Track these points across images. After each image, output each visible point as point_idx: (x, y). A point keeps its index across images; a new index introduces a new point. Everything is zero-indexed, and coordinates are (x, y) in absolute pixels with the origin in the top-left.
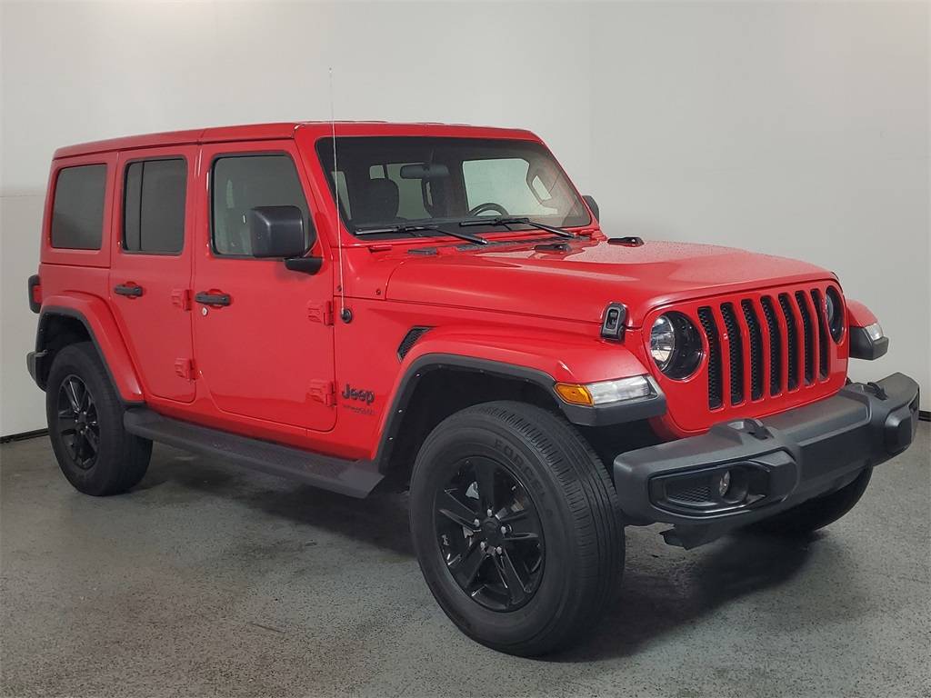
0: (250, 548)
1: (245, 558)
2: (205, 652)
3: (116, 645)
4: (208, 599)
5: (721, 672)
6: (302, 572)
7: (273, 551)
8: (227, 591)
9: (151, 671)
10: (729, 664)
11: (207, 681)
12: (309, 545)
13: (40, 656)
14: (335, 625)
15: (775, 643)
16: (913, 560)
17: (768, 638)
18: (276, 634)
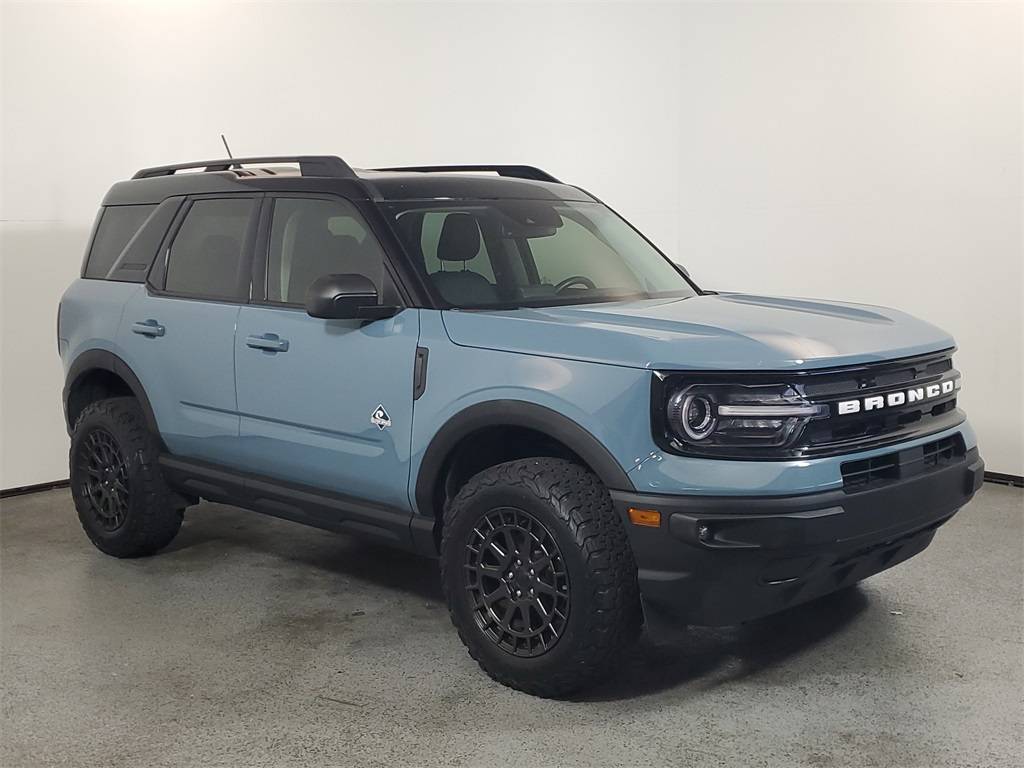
0: (290, 619)
1: (288, 629)
2: (279, 728)
3: (174, 723)
4: (261, 672)
5: (848, 737)
6: (357, 643)
7: (318, 621)
8: (279, 664)
9: (225, 749)
10: (852, 728)
11: (293, 758)
12: (356, 614)
13: (89, 737)
14: (416, 697)
15: (894, 707)
16: (1012, 623)
17: (885, 702)
18: (353, 708)
